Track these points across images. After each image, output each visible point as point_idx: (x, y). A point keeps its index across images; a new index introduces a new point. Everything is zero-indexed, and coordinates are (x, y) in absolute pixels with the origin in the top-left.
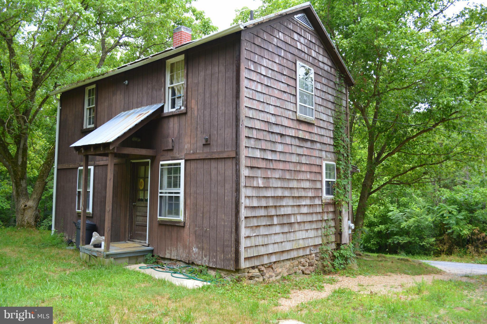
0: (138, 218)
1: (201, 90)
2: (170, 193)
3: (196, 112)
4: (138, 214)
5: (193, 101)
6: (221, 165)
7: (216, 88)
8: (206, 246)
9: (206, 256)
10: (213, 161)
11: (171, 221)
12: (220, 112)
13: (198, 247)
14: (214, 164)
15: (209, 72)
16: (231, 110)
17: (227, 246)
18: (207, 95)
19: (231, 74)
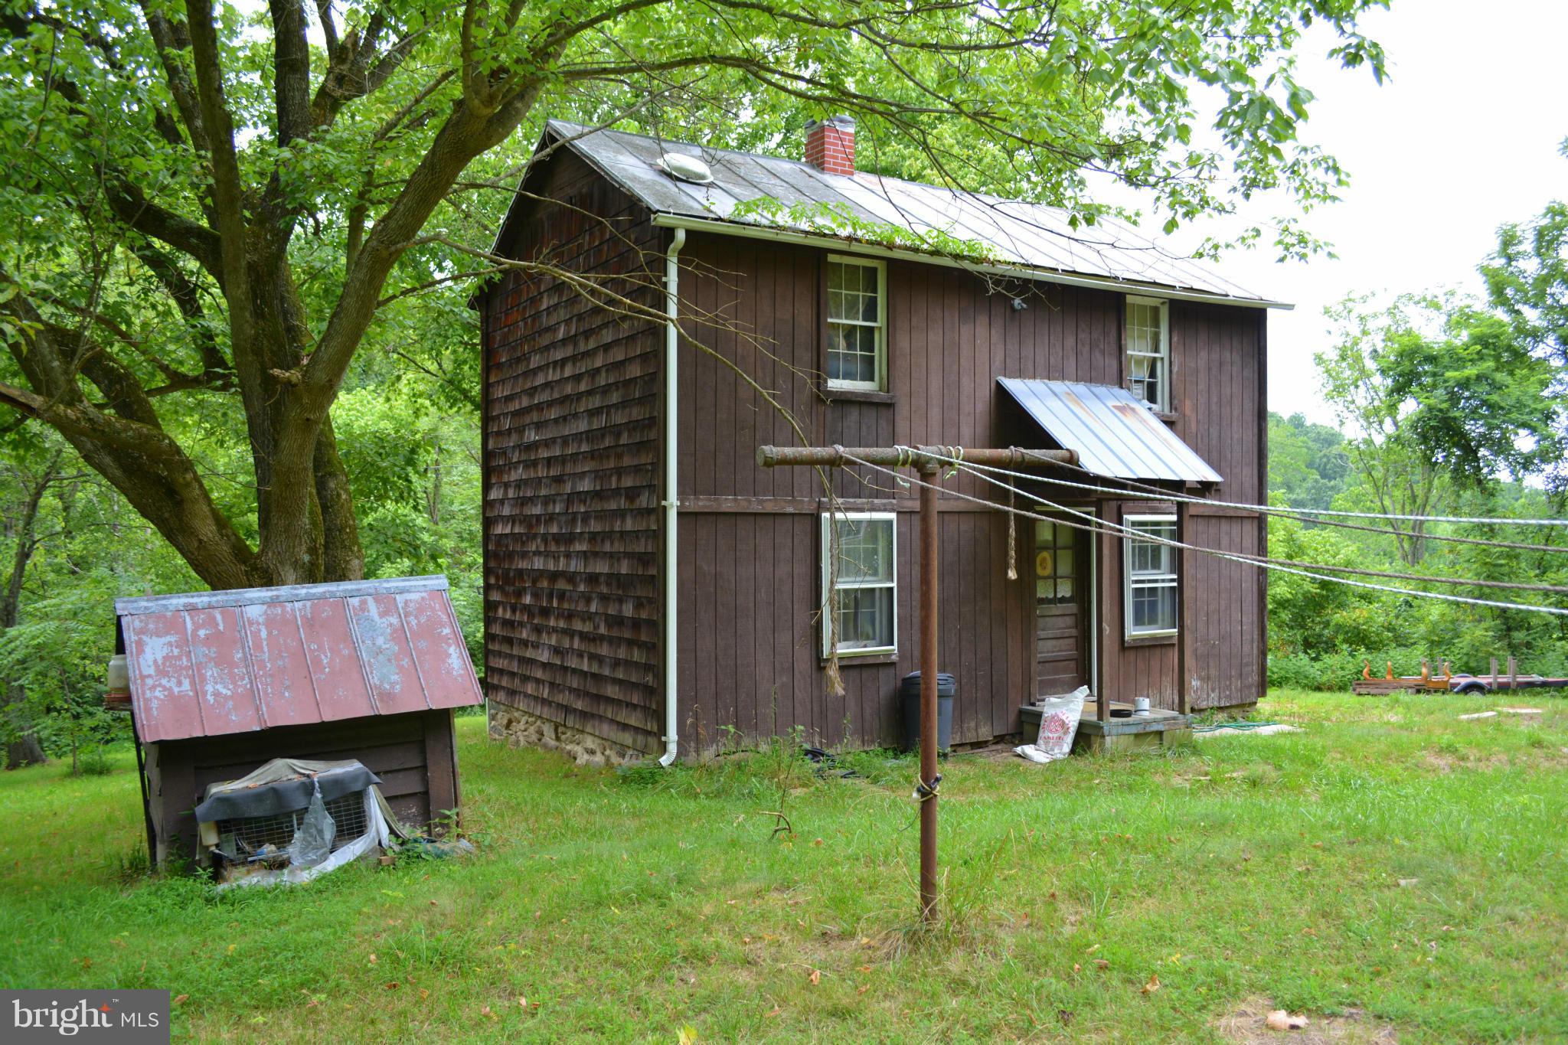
0: (1040, 643)
1: (1202, 386)
2: (1150, 581)
3: (1193, 426)
4: (1042, 634)
5: (1188, 403)
6: (1236, 528)
7: (1228, 390)
8: (1213, 672)
9: (1213, 691)
10: (1223, 521)
11: (1154, 638)
12: (1236, 437)
13: (1200, 678)
14: (1225, 526)
15: (1215, 356)
16: (1250, 436)
17: (1247, 665)
18: (1215, 399)
19: (1250, 373)
